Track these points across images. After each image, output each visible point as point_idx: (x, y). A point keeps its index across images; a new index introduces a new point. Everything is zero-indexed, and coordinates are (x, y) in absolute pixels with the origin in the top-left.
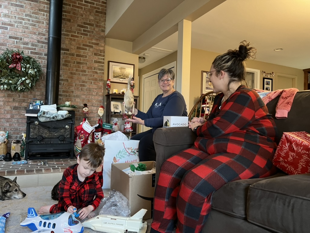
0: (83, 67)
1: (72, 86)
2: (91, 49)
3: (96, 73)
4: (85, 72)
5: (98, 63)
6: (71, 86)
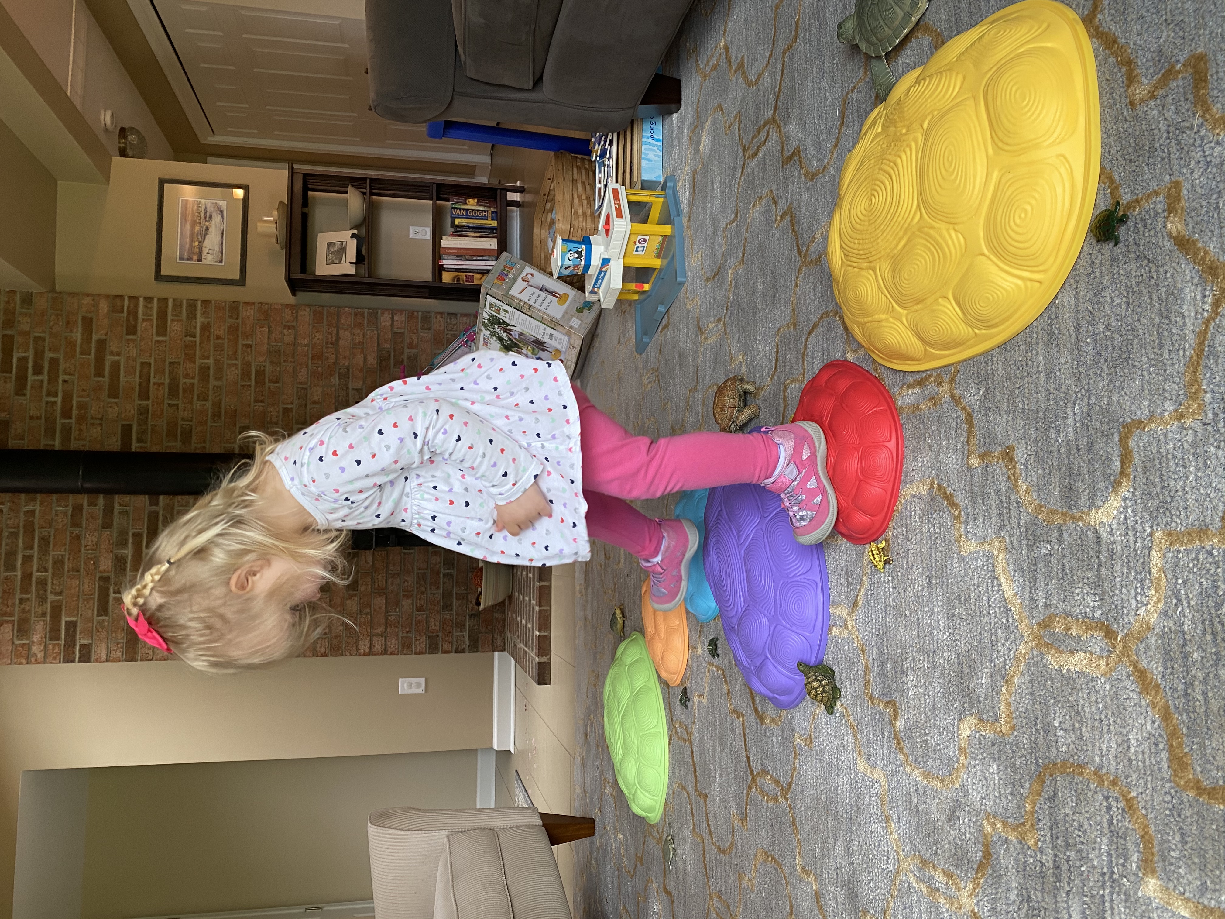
2: (113, 346)
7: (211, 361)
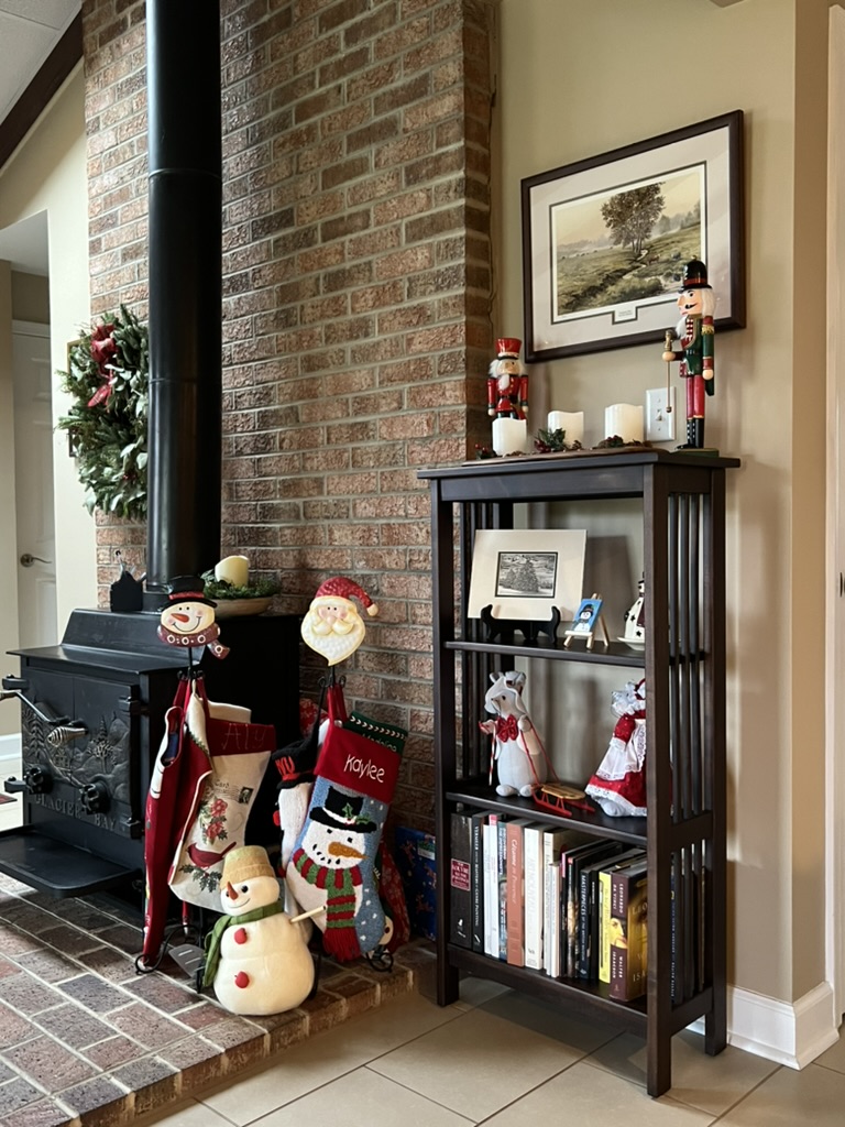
0: (355, 298)
1: (314, 445)
2: (390, 149)
3: (421, 314)
4: (366, 335)
5: (428, 236)
6: (311, 446)
7: (376, 338)
